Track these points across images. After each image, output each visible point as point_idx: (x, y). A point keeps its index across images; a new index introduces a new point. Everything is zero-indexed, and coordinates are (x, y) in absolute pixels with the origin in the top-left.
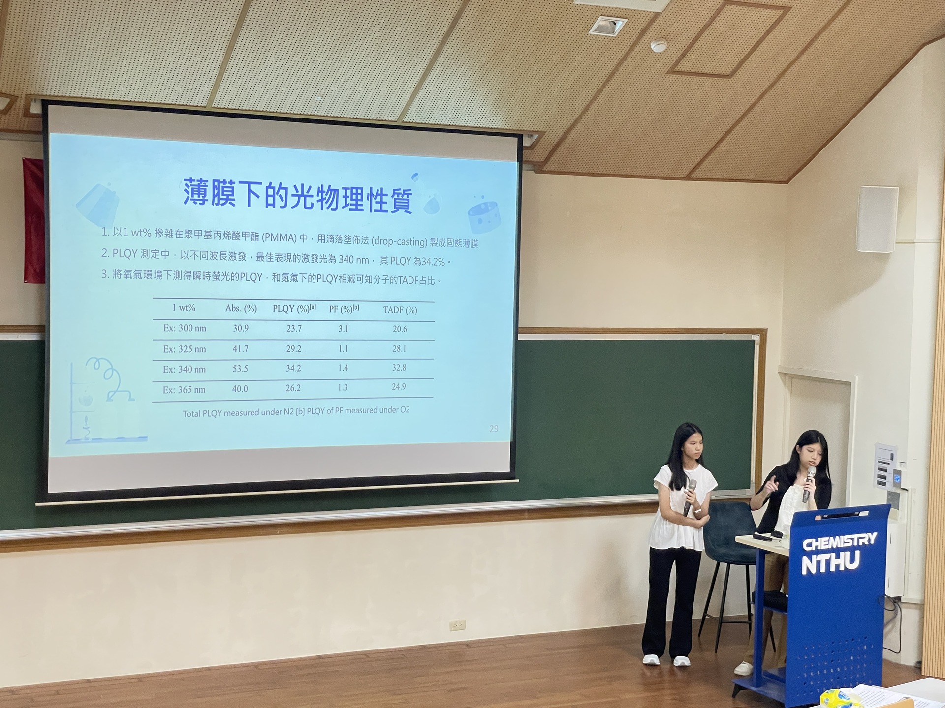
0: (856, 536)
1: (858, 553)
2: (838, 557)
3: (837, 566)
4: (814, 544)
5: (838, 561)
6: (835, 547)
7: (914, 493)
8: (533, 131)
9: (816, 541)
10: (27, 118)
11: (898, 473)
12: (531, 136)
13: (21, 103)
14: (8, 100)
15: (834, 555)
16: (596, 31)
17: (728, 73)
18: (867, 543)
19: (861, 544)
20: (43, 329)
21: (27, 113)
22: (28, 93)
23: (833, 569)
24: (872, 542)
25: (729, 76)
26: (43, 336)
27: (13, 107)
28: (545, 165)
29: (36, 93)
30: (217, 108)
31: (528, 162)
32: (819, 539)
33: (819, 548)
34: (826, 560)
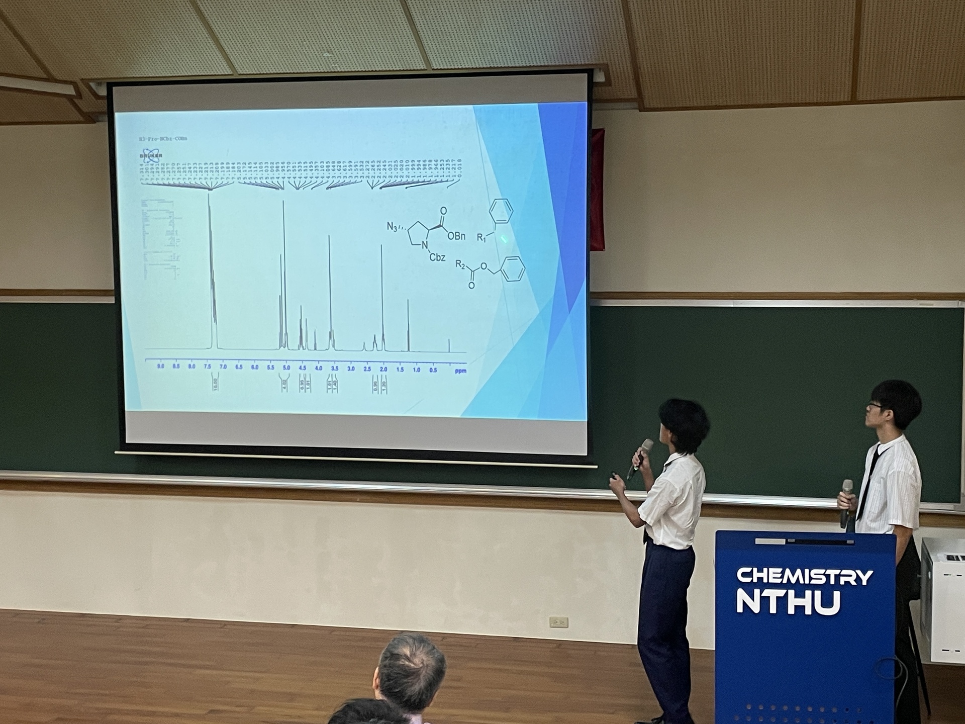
0: (833, 573)
1: (837, 595)
2: (800, 594)
3: (800, 609)
4: (756, 575)
5: (800, 602)
6: (793, 581)
9: (760, 570)
15: (791, 593)
18: (854, 583)
19: (843, 580)
23: (791, 611)
24: (864, 583)
32: (765, 570)
33: (765, 581)
34: (777, 598)
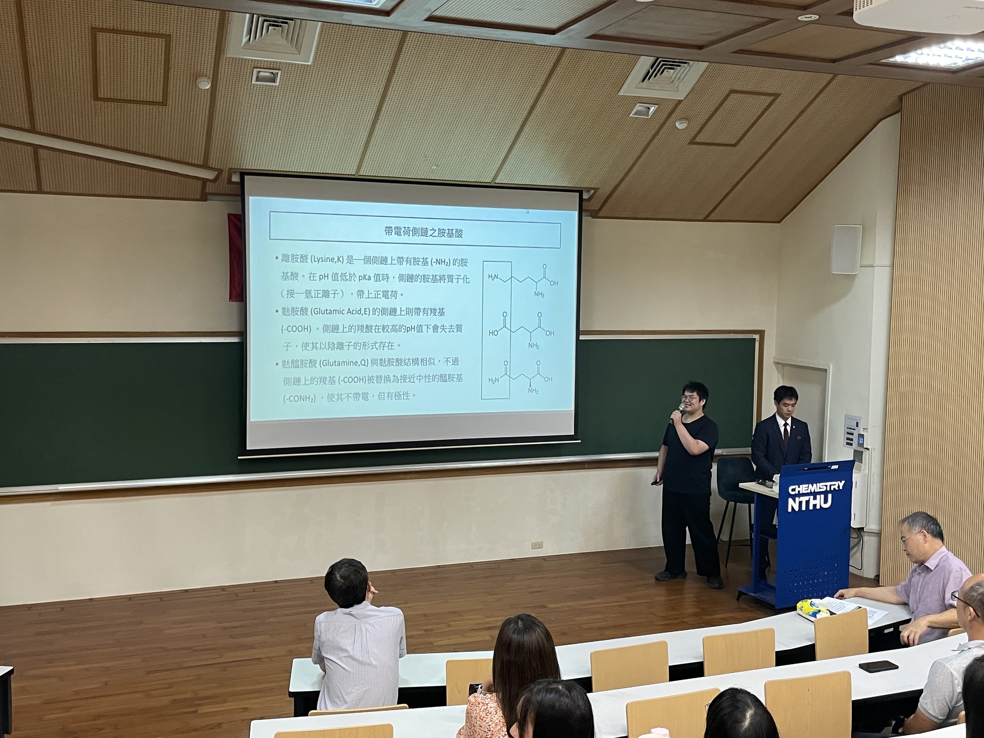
0: (828, 484)
1: (830, 496)
2: (815, 498)
3: (815, 506)
4: (797, 489)
5: (815, 502)
6: (813, 491)
7: (874, 451)
8: (590, 188)
9: (799, 487)
10: (230, 186)
11: (862, 436)
12: (589, 191)
13: (225, 175)
14: (217, 173)
15: (812, 497)
16: (635, 114)
17: (734, 143)
18: (837, 489)
19: (832, 489)
20: (243, 333)
21: (230, 181)
22: (231, 167)
23: (811, 508)
24: (841, 488)
25: (735, 145)
26: (242, 339)
27: (221, 177)
28: (599, 212)
29: (236, 167)
30: (363, 175)
31: (587, 211)
32: (801, 486)
33: (801, 492)
34: (806, 501)
